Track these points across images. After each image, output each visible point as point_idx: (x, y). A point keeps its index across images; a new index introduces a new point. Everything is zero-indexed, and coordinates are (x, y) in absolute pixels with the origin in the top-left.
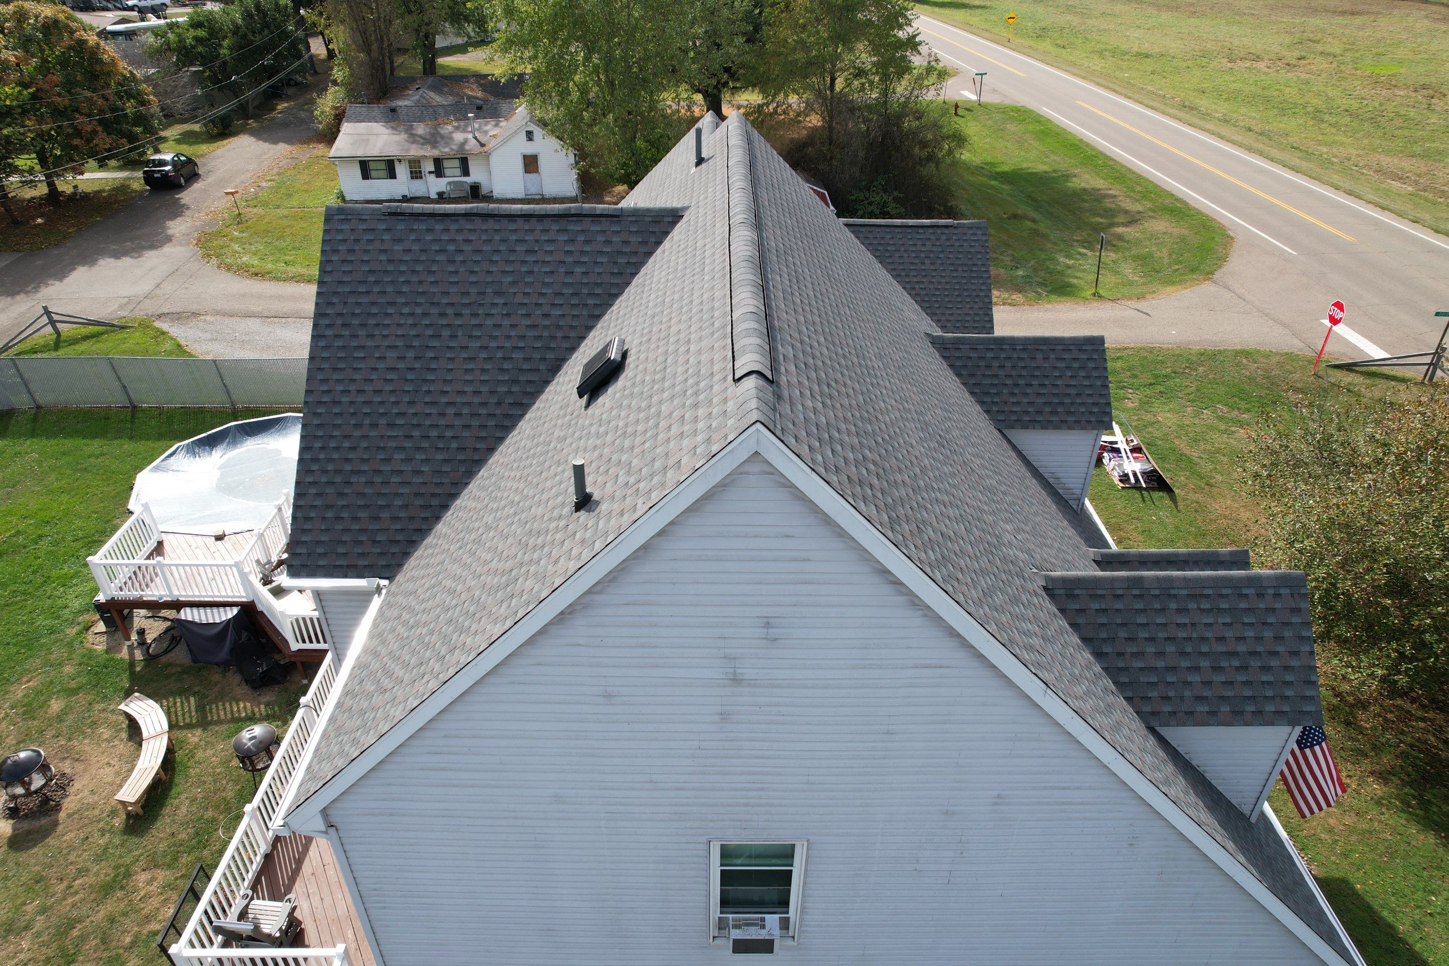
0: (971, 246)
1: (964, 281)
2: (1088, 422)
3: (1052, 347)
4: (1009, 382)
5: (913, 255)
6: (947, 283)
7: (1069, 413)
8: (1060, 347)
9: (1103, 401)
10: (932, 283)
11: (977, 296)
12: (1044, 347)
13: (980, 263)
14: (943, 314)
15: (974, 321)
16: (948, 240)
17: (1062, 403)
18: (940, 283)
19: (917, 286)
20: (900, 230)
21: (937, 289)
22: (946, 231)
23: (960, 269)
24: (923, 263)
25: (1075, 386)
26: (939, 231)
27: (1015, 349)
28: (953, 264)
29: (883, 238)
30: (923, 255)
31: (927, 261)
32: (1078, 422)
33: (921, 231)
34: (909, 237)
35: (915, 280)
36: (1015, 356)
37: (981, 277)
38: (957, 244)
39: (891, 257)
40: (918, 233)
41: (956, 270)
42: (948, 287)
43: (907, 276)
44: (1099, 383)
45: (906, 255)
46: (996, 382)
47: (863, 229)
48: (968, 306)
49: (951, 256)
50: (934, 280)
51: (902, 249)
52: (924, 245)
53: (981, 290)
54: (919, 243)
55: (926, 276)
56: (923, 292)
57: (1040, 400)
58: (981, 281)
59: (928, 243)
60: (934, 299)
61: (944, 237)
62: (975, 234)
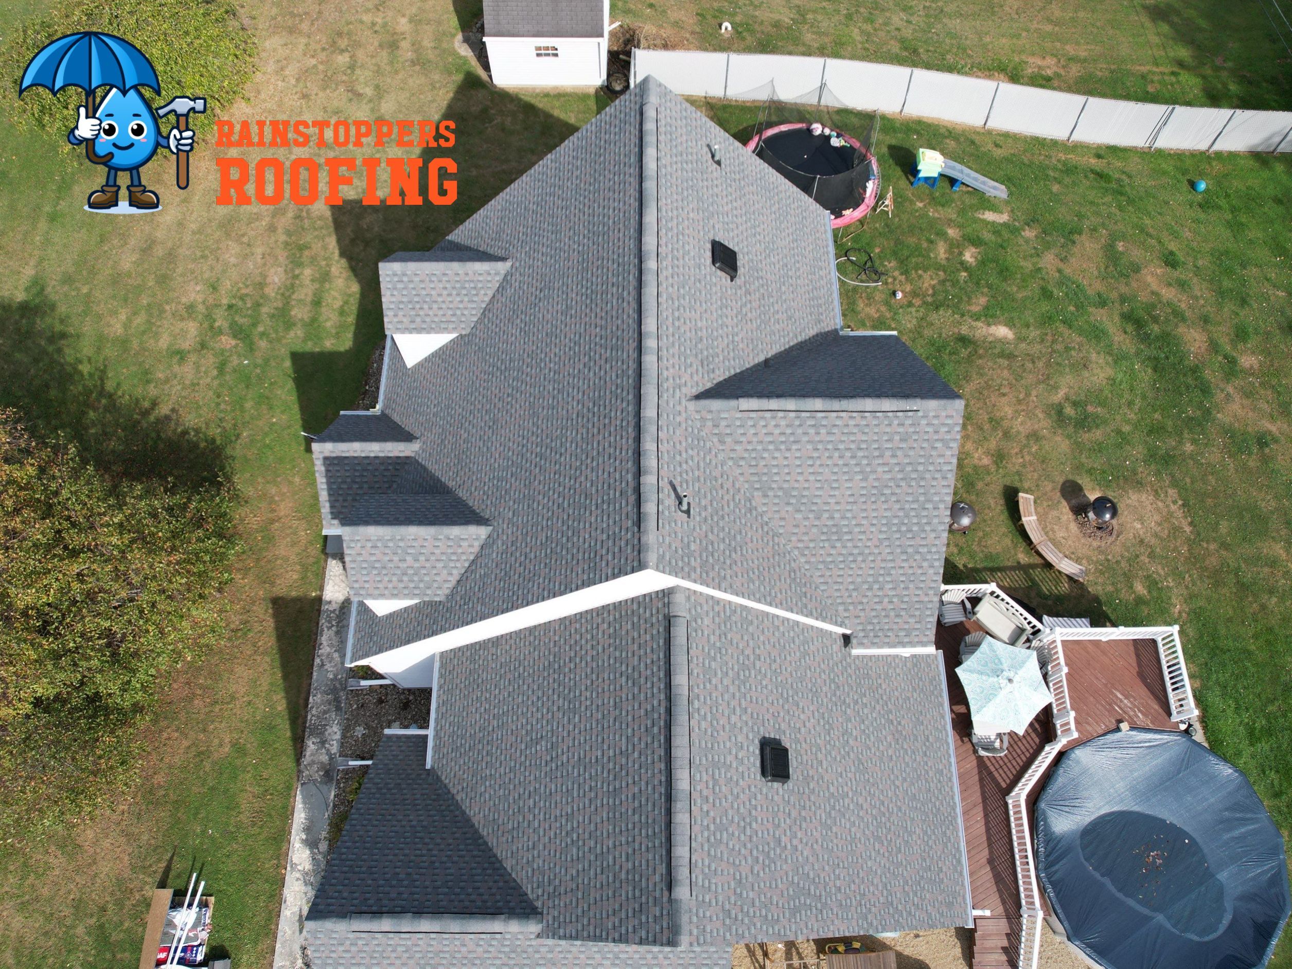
21: (401, 849)
24: (409, 874)
28: (371, 874)
29: (452, 901)
34: (416, 902)
38: (356, 895)
39: (447, 882)
40: (403, 907)
41: (370, 868)
42: (387, 852)
43: (433, 863)
48: (370, 833)
49: (370, 882)
61: (371, 902)
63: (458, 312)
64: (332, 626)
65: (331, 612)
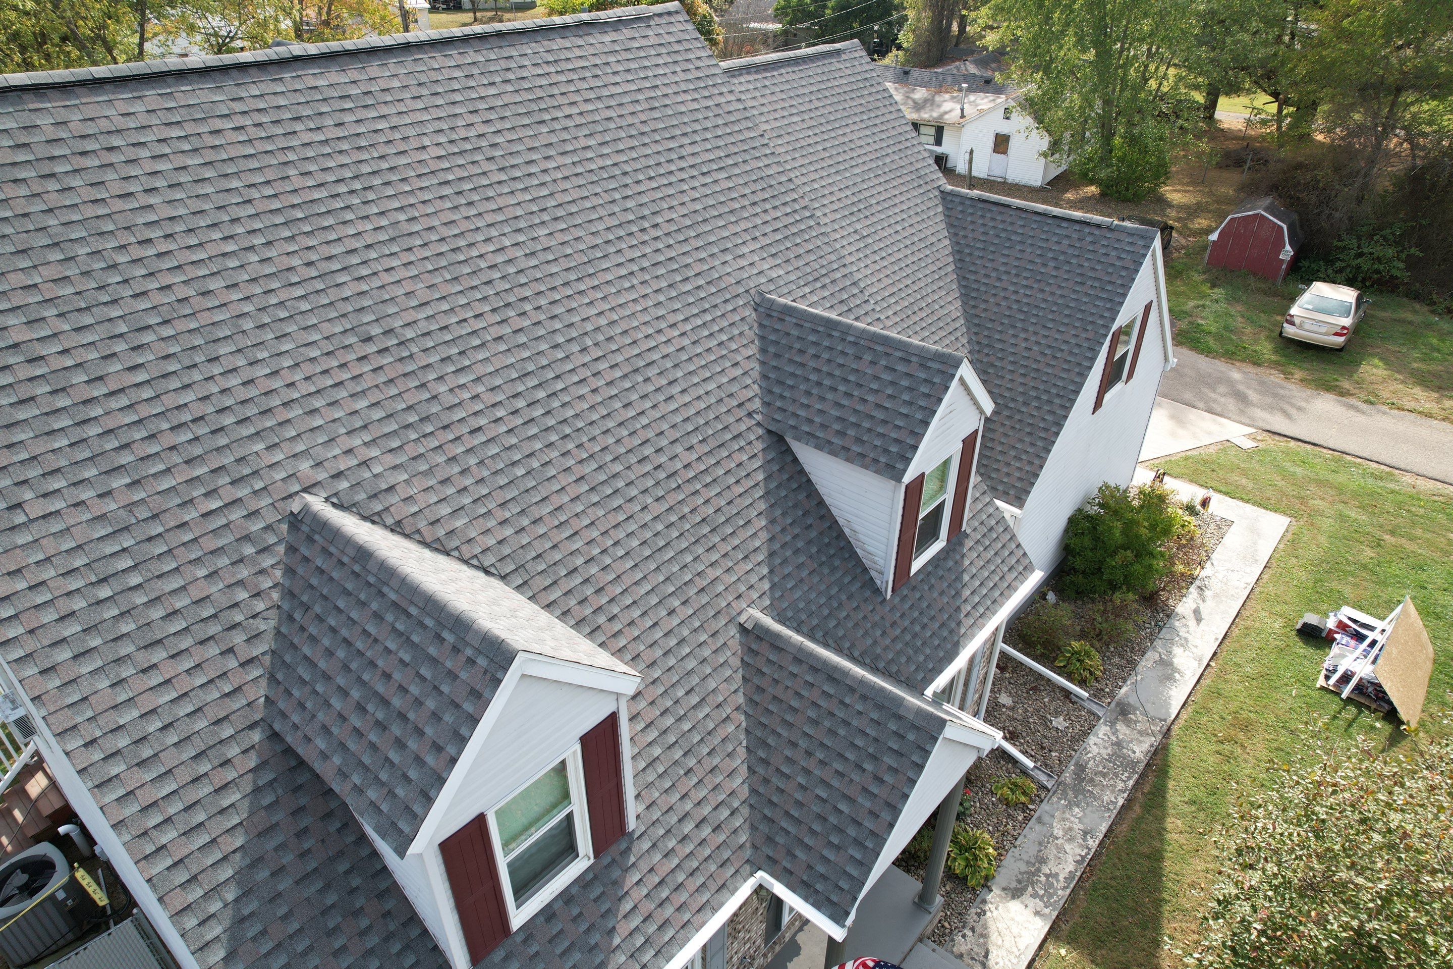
0: (1119, 258)
1: (1085, 300)
2: (876, 461)
3: (889, 351)
4: (813, 377)
5: (1039, 252)
6: (1062, 296)
7: (859, 440)
8: (899, 354)
9: (911, 441)
10: (1042, 291)
11: (1092, 323)
12: (879, 348)
13: (1119, 282)
14: (1035, 333)
15: (1071, 353)
16: (1093, 243)
17: (857, 425)
18: (1053, 294)
19: (1022, 291)
20: (1038, 218)
21: (1045, 300)
22: (1097, 232)
23: (1090, 283)
24: (1045, 265)
25: (887, 409)
26: (1087, 230)
27: (843, 340)
28: (1082, 275)
29: (1012, 224)
30: (1050, 255)
31: (1052, 264)
32: (862, 456)
33: (1064, 224)
34: (1045, 229)
35: (1024, 282)
36: (839, 348)
37: (1111, 301)
38: (1103, 251)
39: (1010, 248)
40: (1059, 226)
41: (1082, 283)
42: (1060, 301)
43: (1017, 275)
44: (919, 416)
45: (1029, 250)
46: (798, 372)
47: (994, 208)
48: (1073, 332)
49: (1086, 264)
50: (1047, 289)
51: (1029, 242)
52: (1058, 243)
53: (1102, 316)
54: (1054, 239)
55: (1040, 281)
56: (1025, 300)
57: (835, 412)
58: (1108, 306)
59: (1066, 242)
60: (1034, 312)
61: (1089, 239)
62: (1133, 244)
64: (1047, 876)
65: (1041, 899)
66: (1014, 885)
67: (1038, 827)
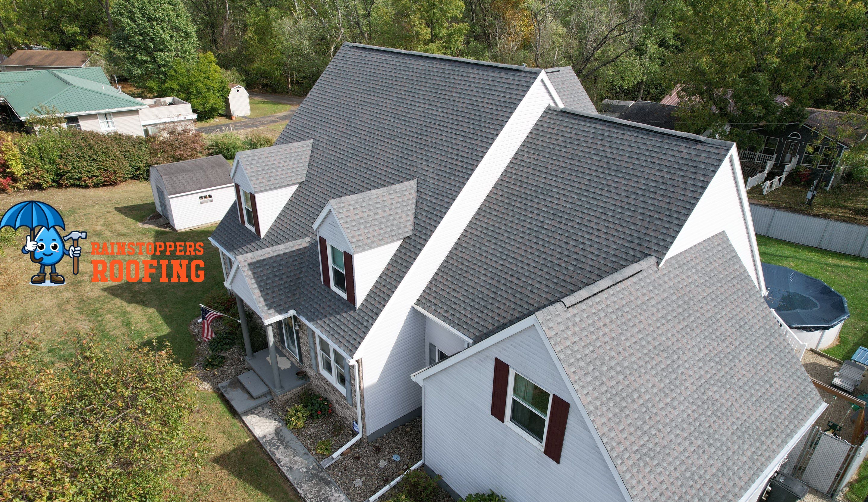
63: (294, 170)
64: (279, 446)
65: (270, 440)
66: (281, 434)
67: (303, 452)
